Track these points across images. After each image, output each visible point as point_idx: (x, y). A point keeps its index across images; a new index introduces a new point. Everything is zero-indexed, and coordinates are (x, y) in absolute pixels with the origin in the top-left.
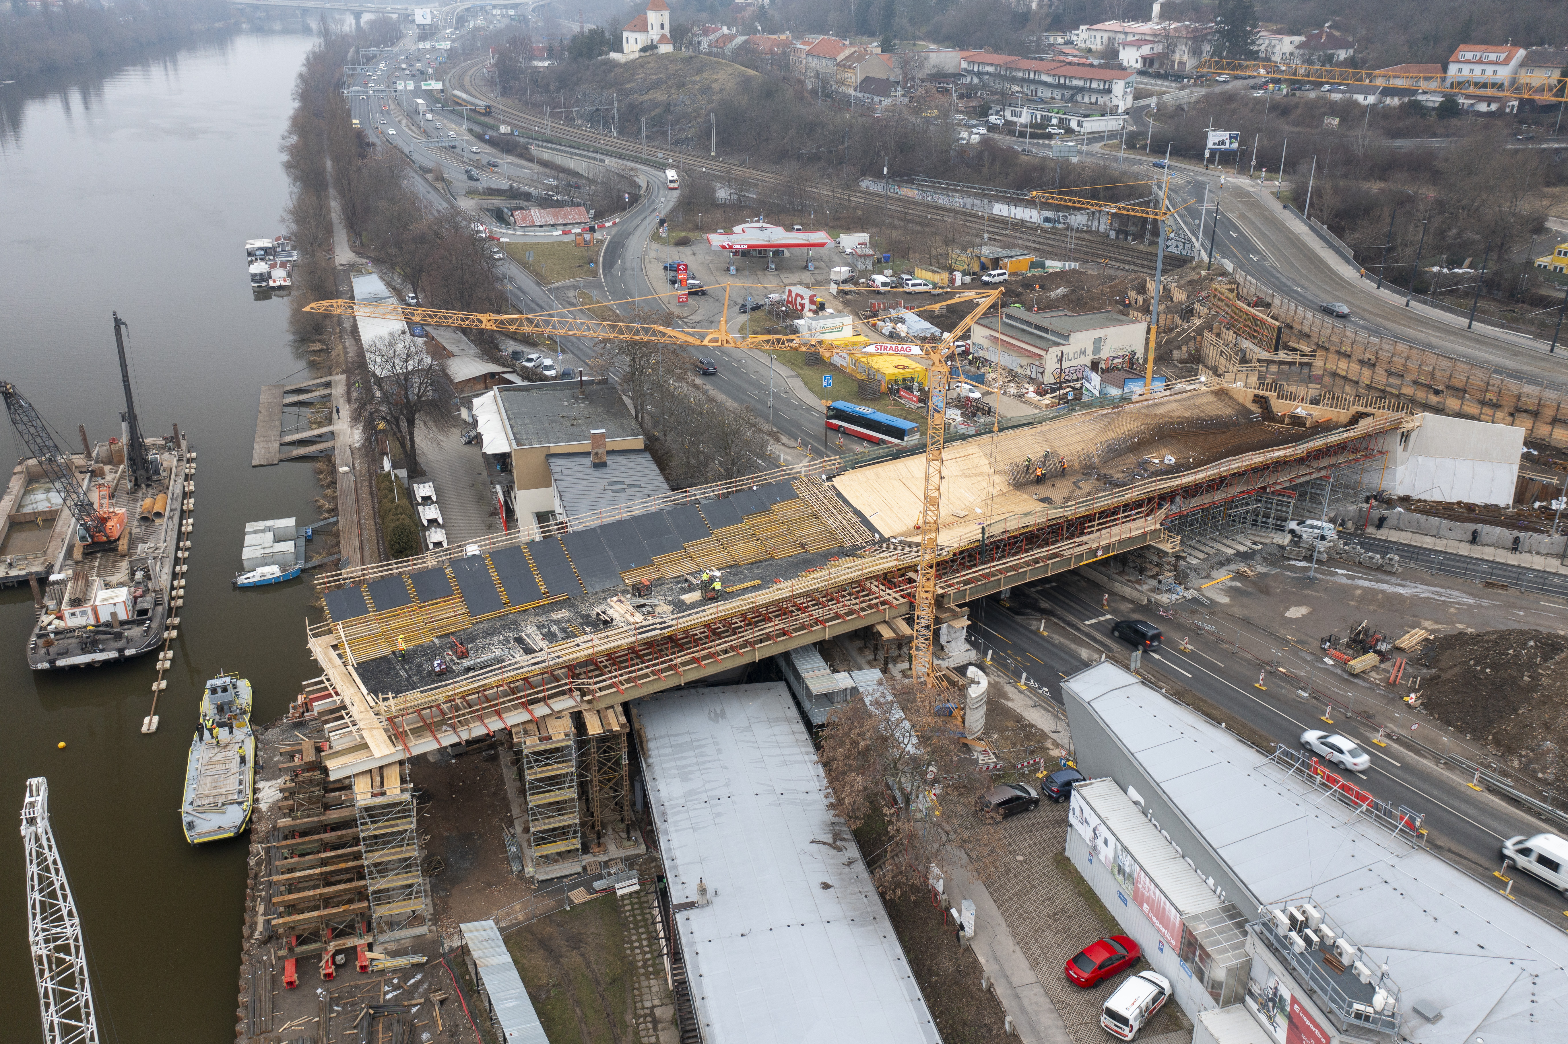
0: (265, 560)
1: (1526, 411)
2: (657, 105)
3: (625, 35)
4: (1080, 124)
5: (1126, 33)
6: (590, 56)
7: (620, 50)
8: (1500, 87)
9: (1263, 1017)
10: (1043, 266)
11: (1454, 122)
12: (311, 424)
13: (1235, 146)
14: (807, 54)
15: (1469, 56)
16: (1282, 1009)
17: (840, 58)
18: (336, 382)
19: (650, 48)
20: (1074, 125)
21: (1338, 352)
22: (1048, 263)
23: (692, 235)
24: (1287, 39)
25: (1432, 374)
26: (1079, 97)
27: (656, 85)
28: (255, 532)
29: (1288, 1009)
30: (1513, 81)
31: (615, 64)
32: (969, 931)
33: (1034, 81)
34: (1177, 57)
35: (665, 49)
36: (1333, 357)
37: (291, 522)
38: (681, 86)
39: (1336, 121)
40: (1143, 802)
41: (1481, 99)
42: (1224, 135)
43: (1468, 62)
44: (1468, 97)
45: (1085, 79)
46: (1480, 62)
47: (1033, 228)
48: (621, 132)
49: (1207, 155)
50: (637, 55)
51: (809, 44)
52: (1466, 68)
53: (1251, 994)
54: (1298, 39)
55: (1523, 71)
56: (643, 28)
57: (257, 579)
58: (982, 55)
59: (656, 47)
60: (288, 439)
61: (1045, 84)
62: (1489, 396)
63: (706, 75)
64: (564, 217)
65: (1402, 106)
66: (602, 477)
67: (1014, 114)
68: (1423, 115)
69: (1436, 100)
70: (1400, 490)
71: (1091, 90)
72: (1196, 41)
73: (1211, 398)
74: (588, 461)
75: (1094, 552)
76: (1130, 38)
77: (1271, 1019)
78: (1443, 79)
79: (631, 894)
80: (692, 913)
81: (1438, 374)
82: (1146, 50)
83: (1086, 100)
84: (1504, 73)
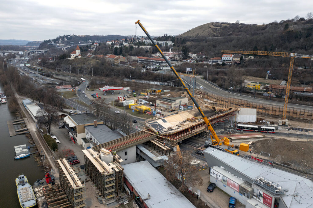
0: (21, 153)
1: (254, 107)
2: (79, 67)
3: (71, 54)
4: (162, 68)
5: (166, 54)
6: (63, 58)
7: (70, 57)
8: (230, 61)
9: (257, 199)
10: (163, 91)
11: (225, 66)
12: (22, 128)
13: (191, 71)
14: (108, 58)
15: (225, 56)
16: (261, 196)
17: (115, 58)
18: (25, 120)
19: (77, 57)
20: (161, 68)
21: (221, 101)
22: (164, 91)
23: (94, 89)
24: (194, 54)
25: (238, 102)
26: (161, 64)
27: (78, 64)
28: (17, 148)
29: (262, 195)
30: (232, 59)
31: (69, 60)
32: (199, 196)
33: (152, 62)
34: (176, 57)
35: (80, 57)
36: (220, 102)
37: (25, 145)
38: (84, 64)
39: (206, 66)
40: (224, 168)
41: (228, 63)
42: (189, 69)
43: (225, 57)
44: (226, 62)
45: (162, 61)
46: (227, 57)
47: (158, 86)
48: (72, 72)
49: (187, 72)
50: (74, 58)
51: (108, 56)
52: (225, 58)
53: (254, 195)
54: (196, 54)
55: (234, 58)
56: (75, 53)
57: (20, 157)
58: (141, 57)
59: (78, 57)
60: (17, 131)
61: (154, 62)
62: (248, 105)
63: (89, 61)
64: (67, 87)
65: (216, 64)
66: (97, 129)
67: (150, 67)
68: (220, 65)
69: (221, 63)
70: (238, 121)
71: (163, 63)
72: (179, 55)
73: (205, 108)
74: (93, 127)
75: (196, 133)
76: (167, 54)
77: (259, 199)
78: (221, 60)
79: (127, 204)
80: (147, 201)
81: (239, 102)
82: (170, 56)
83: (162, 64)
84: (231, 59)
